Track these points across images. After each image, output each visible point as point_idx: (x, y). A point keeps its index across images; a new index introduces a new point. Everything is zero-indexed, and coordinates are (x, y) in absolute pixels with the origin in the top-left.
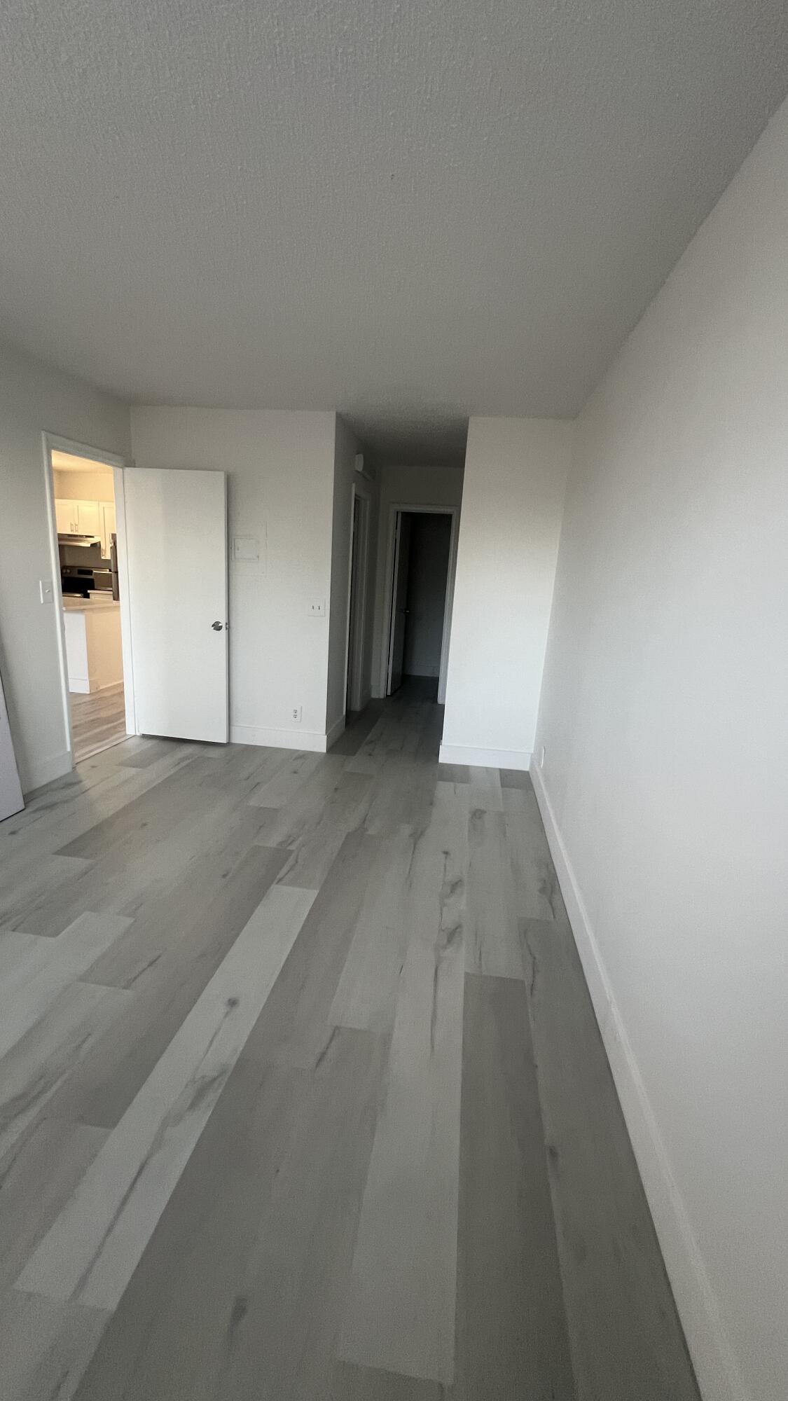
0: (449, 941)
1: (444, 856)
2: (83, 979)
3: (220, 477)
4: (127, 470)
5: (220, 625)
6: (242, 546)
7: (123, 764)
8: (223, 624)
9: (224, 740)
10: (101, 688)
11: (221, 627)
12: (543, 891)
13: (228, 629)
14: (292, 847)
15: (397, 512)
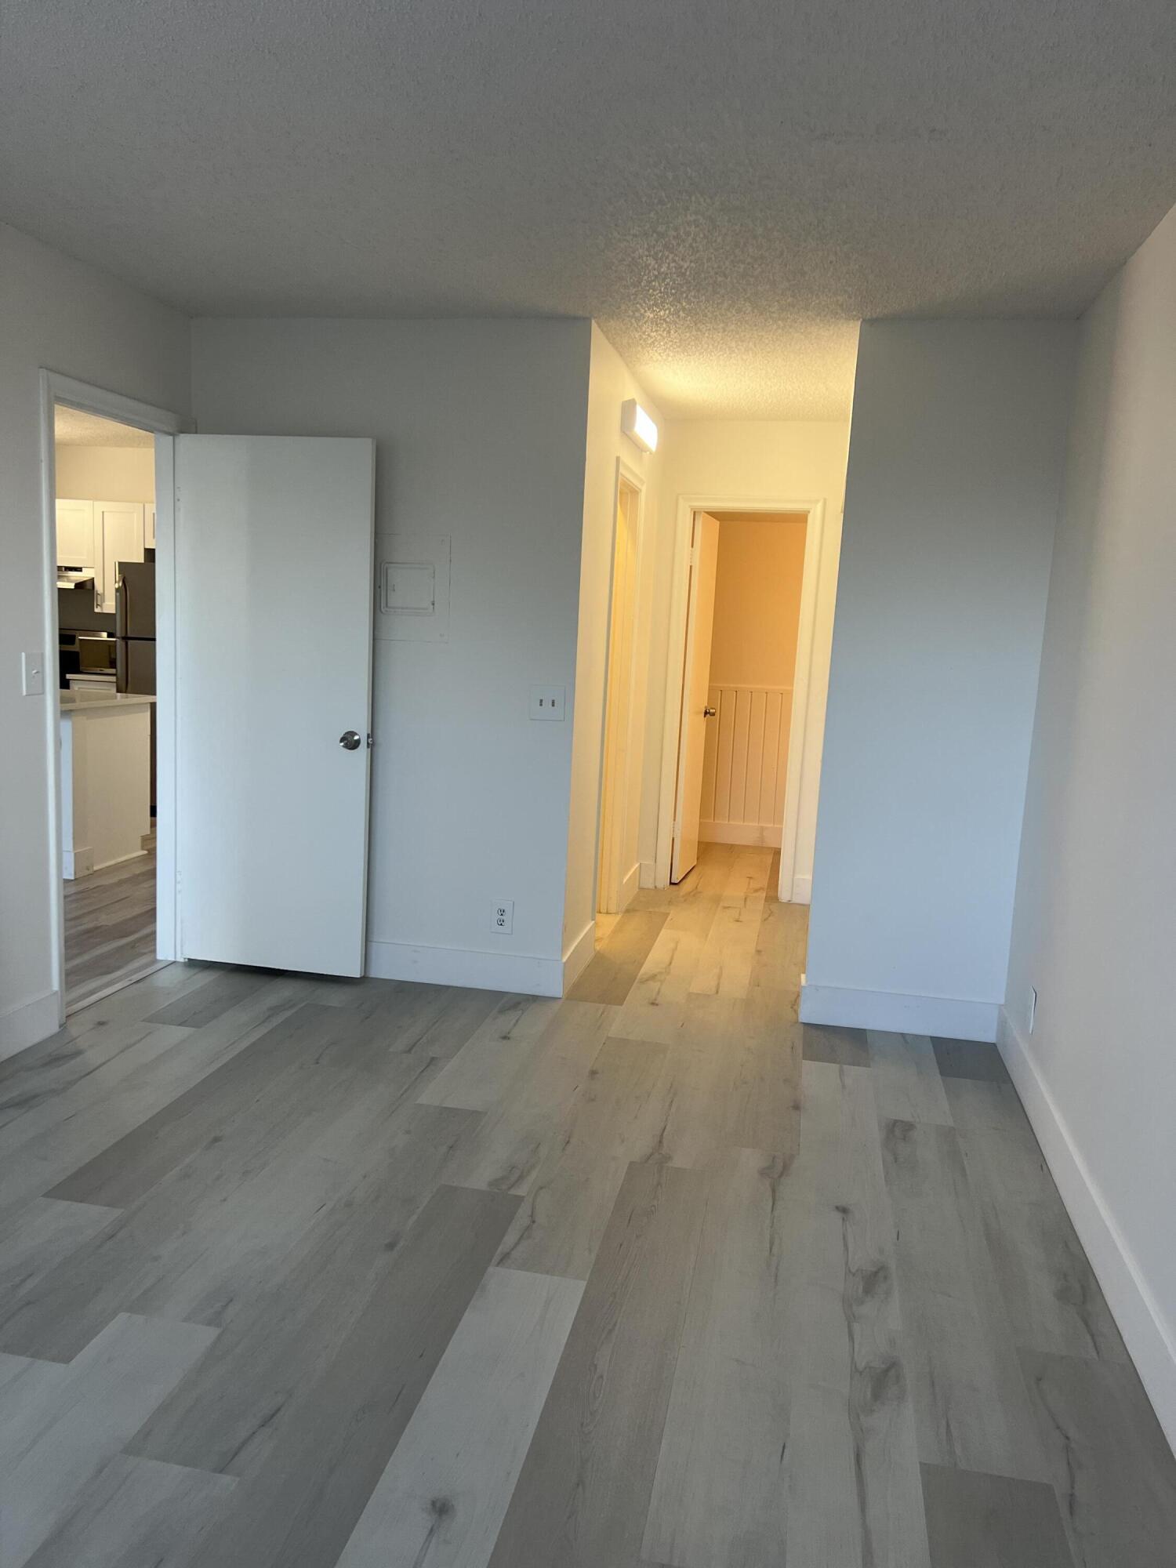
0: (877, 1396)
1: (838, 1216)
2: (133, 1448)
3: (363, 451)
4: (185, 440)
5: (356, 738)
6: (404, 586)
7: (158, 1018)
8: (362, 735)
9: (355, 972)
10: (95, 868)
11: (358, 742)
12: (1063, 1295)
13: (371, 746)
14: (521, 1191)
15: (695, 513)
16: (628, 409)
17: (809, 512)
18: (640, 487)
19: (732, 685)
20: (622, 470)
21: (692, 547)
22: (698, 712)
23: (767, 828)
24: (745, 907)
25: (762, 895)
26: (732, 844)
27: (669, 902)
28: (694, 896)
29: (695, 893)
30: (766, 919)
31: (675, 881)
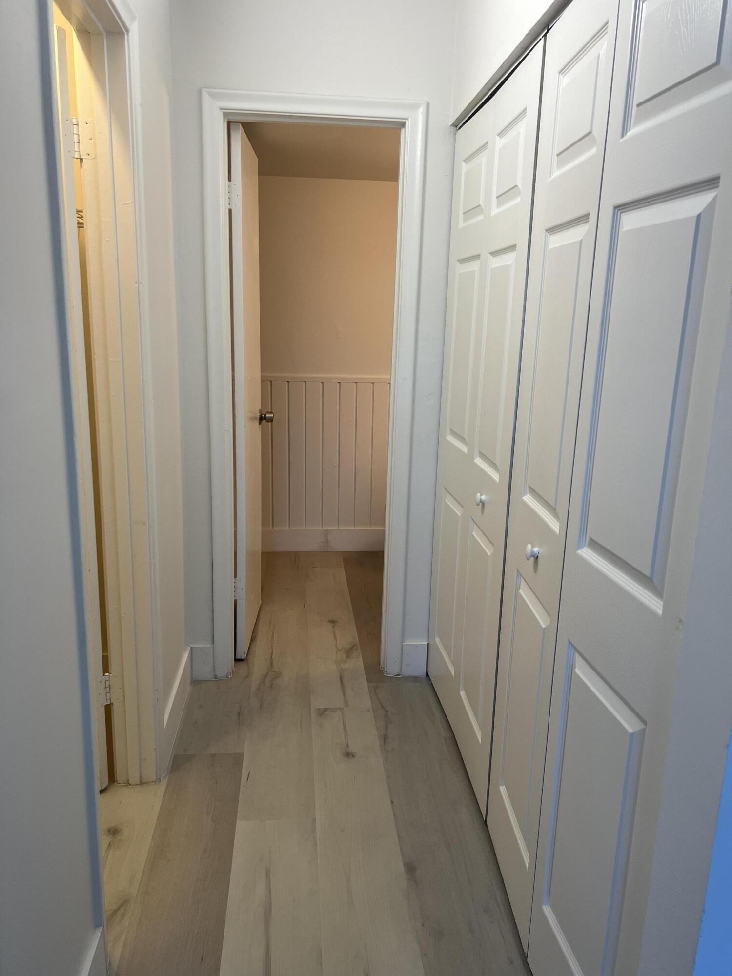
21: (230, 180)
22: (252, 419)
23: (332, 531)
24: (347, 705)
25: (357, 663)
26: (295, 553)
27: (239, 714)
28: (271, 687)
29: (271, 679)
30: (385, 738)
31: (241, 655)
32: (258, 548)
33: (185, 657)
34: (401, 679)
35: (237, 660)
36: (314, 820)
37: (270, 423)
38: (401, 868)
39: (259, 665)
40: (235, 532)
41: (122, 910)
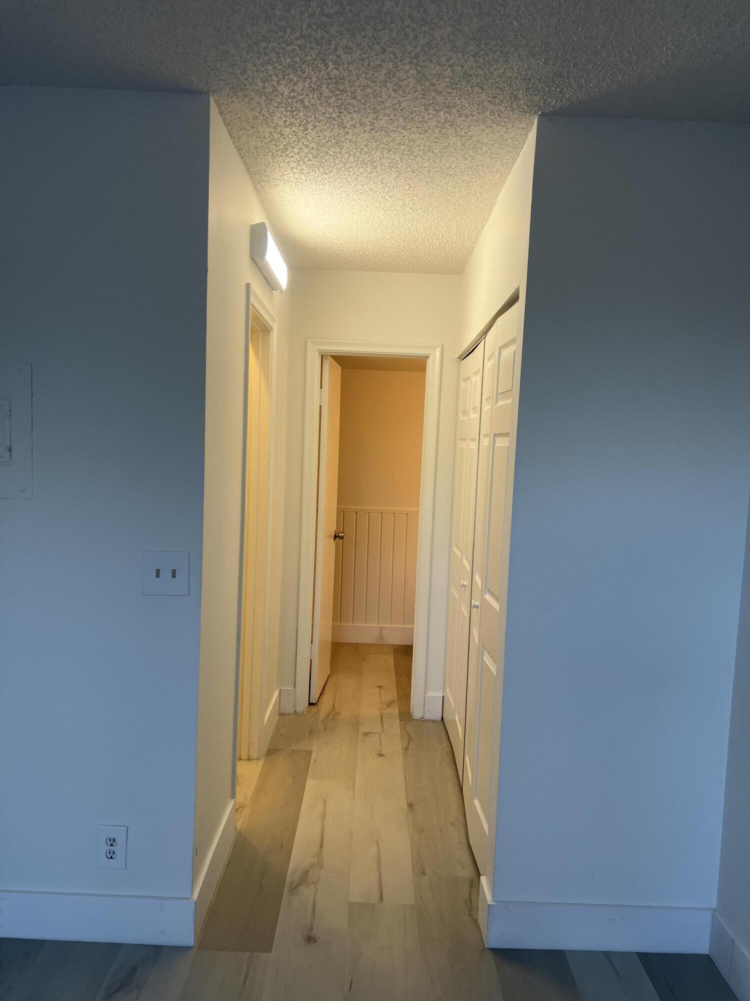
15: (322, 356)
16: (257, 235)
17: (428, 357)
18: (271, 324)
19: (352, 507)
20: (252, 300)
21: (321, 388)
22: (329, 537)
23: (385, 628)
24: (383, 731)
25: (395, 710)
26: (356, 644)
27: (310, 732)
28: (333, 719)
29: (333, 715)
30: (406, 749)
31: (313, 701)
32: (329, 638)
33: (276, 693)
34: (422, 720)
35: (310, 704)
36: (355, 782)
37: (341, 540)
38: (405, 805)
39: (325, 707)
40: (313, 625)
41: (240, 809)
